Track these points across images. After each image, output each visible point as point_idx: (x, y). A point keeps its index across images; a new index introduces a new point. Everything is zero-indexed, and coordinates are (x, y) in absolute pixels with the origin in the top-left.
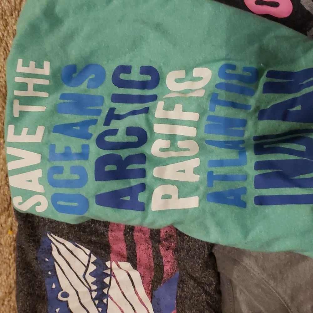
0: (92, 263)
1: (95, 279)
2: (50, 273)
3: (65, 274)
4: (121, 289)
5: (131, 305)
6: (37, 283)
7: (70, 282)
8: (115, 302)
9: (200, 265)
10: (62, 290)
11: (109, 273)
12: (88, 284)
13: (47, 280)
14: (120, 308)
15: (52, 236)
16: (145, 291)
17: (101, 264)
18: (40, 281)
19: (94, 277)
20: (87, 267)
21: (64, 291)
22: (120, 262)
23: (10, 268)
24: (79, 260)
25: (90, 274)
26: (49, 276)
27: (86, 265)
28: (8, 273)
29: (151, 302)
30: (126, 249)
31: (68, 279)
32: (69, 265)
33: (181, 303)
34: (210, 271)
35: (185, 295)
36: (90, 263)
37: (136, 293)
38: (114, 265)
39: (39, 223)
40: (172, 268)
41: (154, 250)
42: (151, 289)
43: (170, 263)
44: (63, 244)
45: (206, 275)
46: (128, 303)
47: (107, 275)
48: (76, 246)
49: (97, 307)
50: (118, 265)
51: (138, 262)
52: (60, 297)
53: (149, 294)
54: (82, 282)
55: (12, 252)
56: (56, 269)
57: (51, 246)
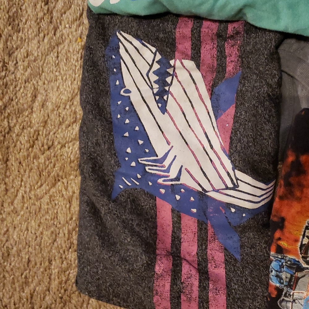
0: (157, 62)
1: (158, 78)
2: (115, 70)
3: (129, 72)
4: (182, 86)
5: (190, 102)
6: (102, 80)
7: (133, 80)
8: (175, 99)
9: (266, 56)
10: (125, 87)
11: (172, 73)
12: (151, 83)
13: (112, 78)
14: (179, 105)
15: (121, 34)
16: (206, 87)
17: (165, 63)
18: (105, 79)
19: (157, 75)
20: (151, 66)
21: (126, 88)
22: (184, 60)
23: (75, 74)
24: (145, 59)
25: (154, 72)
26: (114, 73)
27: (150, 64)
28: (73, 80)
29: (211, 99)
30: (191, 48)
31: (131, 76)
32: (134, 63)
33: (241, 97)
34: (274, 64)
35: (246, 89)
36: (155, 62)
37: (197, 89)
38: (178, 63)
39: (109, 25)
40: (235, 68)
41: (218, 50)
42: (212, 85)
43: (233, 63)
44: (131, 43)
45: (270, 68)
46: (188, 99)
47: (169, 75)
48: (143, 44)
49: (157, 102)
50: (182, 63)
51: (201, 61)
52: (122, 93)
53: (210, 90)
54: (145, 80)
55: (79, 59)
56: (121, 67)
57: (119, 45)
